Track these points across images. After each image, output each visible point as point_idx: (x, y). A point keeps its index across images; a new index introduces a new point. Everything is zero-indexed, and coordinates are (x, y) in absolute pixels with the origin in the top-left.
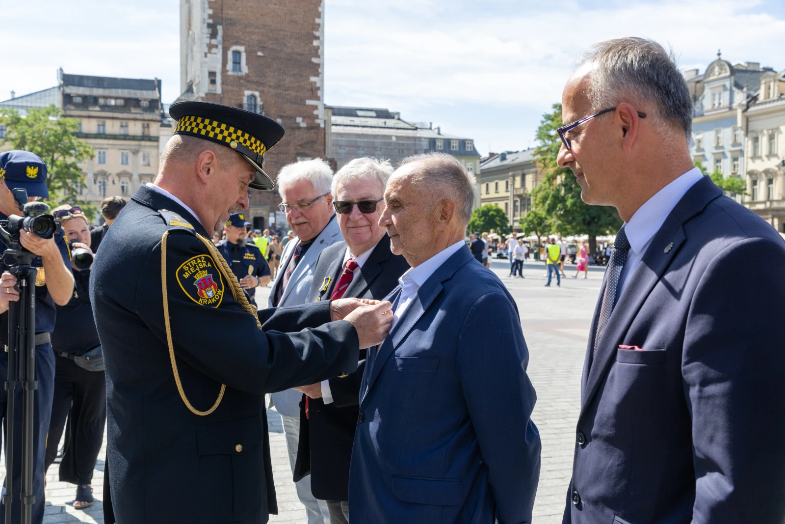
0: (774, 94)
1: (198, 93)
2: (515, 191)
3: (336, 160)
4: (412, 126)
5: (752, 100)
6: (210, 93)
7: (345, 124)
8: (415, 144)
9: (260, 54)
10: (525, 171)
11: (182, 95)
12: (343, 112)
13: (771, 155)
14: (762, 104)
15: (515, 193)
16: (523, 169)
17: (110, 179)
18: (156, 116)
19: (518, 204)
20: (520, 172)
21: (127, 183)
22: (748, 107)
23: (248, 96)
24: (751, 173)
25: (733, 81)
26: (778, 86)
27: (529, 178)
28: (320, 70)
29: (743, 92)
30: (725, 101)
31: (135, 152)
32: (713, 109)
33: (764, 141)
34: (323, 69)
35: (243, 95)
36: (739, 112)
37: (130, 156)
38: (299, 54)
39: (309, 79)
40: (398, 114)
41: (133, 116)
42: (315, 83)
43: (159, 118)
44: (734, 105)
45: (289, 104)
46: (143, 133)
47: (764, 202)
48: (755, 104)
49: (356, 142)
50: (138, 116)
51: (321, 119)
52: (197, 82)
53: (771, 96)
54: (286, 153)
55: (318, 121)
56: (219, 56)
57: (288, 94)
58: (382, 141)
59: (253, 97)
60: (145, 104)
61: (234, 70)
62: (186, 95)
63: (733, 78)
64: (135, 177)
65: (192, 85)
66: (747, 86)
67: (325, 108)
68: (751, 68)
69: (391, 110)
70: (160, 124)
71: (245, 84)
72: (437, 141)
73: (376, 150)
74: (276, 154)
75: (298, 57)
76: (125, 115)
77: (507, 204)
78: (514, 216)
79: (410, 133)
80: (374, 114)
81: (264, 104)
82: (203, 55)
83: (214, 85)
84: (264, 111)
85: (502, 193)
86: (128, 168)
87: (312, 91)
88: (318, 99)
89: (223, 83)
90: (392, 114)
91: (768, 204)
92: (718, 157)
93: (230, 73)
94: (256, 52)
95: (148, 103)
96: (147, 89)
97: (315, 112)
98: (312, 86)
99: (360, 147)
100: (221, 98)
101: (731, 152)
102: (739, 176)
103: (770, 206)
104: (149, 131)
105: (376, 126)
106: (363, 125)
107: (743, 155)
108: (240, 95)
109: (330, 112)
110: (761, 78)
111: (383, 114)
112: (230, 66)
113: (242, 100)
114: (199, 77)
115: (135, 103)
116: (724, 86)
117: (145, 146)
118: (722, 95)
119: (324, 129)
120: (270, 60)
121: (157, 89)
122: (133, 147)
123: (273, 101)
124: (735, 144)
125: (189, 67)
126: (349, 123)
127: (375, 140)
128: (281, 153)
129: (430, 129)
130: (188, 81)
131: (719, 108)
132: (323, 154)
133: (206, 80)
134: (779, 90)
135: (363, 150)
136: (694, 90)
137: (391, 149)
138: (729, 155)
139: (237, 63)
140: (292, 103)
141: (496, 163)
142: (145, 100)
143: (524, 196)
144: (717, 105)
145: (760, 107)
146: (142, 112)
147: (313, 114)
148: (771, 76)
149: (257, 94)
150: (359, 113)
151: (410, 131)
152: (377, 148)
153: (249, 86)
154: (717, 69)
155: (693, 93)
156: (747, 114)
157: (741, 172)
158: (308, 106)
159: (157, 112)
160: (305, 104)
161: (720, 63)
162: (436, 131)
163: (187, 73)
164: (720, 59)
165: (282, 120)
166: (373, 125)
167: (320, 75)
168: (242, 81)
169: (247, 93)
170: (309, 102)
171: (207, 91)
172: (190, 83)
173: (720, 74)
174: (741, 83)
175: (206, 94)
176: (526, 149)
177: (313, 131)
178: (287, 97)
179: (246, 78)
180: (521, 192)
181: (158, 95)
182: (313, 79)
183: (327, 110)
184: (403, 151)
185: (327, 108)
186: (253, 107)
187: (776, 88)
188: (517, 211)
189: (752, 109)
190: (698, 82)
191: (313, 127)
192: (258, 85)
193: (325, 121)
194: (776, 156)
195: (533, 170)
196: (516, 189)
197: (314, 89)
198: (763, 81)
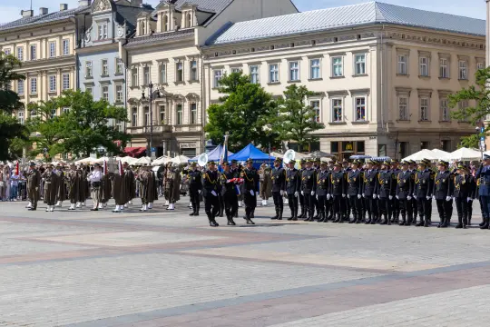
5: (131, 35)
13: (146, 85)
14: (137, 39)
22: (127, 42)
24: (132, 101)
25: (114, 17)
26: (150, 24)
29: (123, 27)
30: (109, 34)
32: (100, 40)
33: (140, 73)
36: (120, 46)
44: (116, 39)
48: (132, 40)
53: (145, 33)
63: (114, 13)
66: (126, 22)
92: (105, 85)
101: (115, 80)
107: (125, 85)
110: (136, 16)
116: (108, 20)
118: (106, 28)
124: (118, 73)
131: (104, 40)
134: (150, 27)
136: (83, 22)
138: (113, 83)
144: (102, 37)
145: (136, 42)
148: (143, 15)
154: (101, 4)
155: (82, 24)
156: (126, 47)
173: (104, 9)
174: (121, 18)
189: (130, 43)
190: (85, 14)
198: (139, 19)
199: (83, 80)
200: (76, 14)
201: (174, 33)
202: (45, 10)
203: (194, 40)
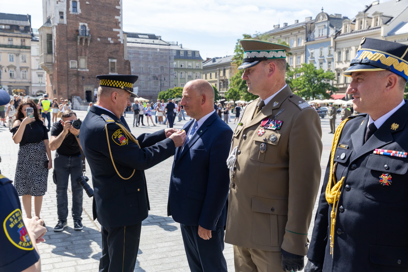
0: (349, 31)
1: (53, 23)
2: (220, 78)
3: (129, 61)
4: (168, 43)
5: (338, 33)
6: (60, 24)
7: (132, 42)
8: (169, 53)
9: (87, 3)
10: (225, 68)
11: (44, 24)
12: (131, 35)
13: (347, 61)
14: (343, 35)
15: (220, 79)
16: (224, 67)
17: (4, 69)
18: (28, 35)
19: (222, 84)
20: (223, 68)
21: (13, 72)
22: (336, 37)
23: (81, 26)
24: (337, 70)
25: (329, 23)
26: (351, 26)
27: (227, 72)
28: (120, 13)
29: (334, 29)
30: (325, 33)
31: (18, 55)
32: (319, 37)
33: (343, 54)
34: (122, 12)
35: (79, 25)
36: (332, 39)
37: (15, 57)
38: (109, 4)
39: (114, 17)
40: (160, 37)
41: (15, 35)
42: (118, 19)
43: (30, 36)
44: (330, 35)
45: (104, 30)
46: (21, 44)
47: (343, 84)
48: (339, 35)
49: (139, 51)
50: (18, 35)
51: (121, 39)
52: (52, 17)
53: (347, 31)
54: (103, 57)
55: (119, 40)
56: (65, 3)
57: (103, 25)
58: (152, 51)
59: (84, 26)
60: (22, 28)
61: (73, 11)
62: (46, 24)
63: (329, 22)
64: (18, 68)
65: (50, 18)
66: (336, 26)
67: (123, 33)
68: (337, 17)
69: (156, 35)
70: (31, 39)
71: (79, 19)
72: (180, 51)
73: (149, 56)
74: (97, 57)
75: (109, 5)
76: (11, 34)
77: (216, 84)
78: (220, 90)
79: (167, 47)
80: (147, 37)
81: (90, 30)
82: (56, 2)
83: (63, 19)
84: (90, 34)
85: (214, 79)
86: (14, 64)
87: (116, 24)
88: (119, 28)
89: (67, 18)
90: (157, 37)
91: (345, 85)
92: (322, 61)
93: (71, 13)
94: (85, 2)
95: (24, 28)
96: (23, 20)
97: (118, 35)
98: (116, 21)
99: (140, 54)
100: (67, 26)
101: (327, 59)
102: (331, 71)
103: (346, 86)
104: (25, 43)
105: (149, 43)
106: (142, 42)
107: (333, 61)
108: (77, 25)
109: (126, 36)
110: (343, 22)
111: (152, 37)
112: (71, 9)
113: (78, 27)
114: (54, 15)
115: (17, 27)
116: (325, 25)
117: (23, 52)
118: (324, 30)
119: (123, 44)
120: (93, 6)
121: (28, 20)
122: (16, 52)
123: (95, 29)
124: (330, 55)
125: (48, 9)
126: (134, 41)
127: (149, 51)
128: (100, 57)
129: (177, 45)
130: (48, 16)
131: (322, 37)
132: (123, 57)
133: (58, 16)
134: (351, 28)
135: (142, 55)
136: (310, 28)
137: (157, 55)
138: (326, 60)
139: (75, 7)
140: (105, 30)
141: (210, 63)
142: (22, 26)
143: (225, 80)
144: (321, 35)
145: (342, 37)
146: (20, 33)
147: (117, 36)
148: (347, 21)
149: (86, 24)
150: (140, 36)
151: (167, 46)
152: (150, 54)
153: (82, 20)
154: (321, 17)
155: (310, 29)
156: (335, 40)
157: (332, 69)
158: (114, 32)
159: (29, 33)
160: (113, 31)
161: (323, 14)
162: (180, 46)
163: (47, 12)
164: (323, 12)
165: (100, 39)
166: (147, 43)
167: (120, 15)
168: (78, 17)
169: (81, 24)
170: (115, 30)
171: (58, 23)
172: (49, 18)
173: (323, 19)
174: (332, 24)
175: (58, 24)
176: (226, 56)
177: (117, 45)
178: (103, 27)
179: (80, 16)
180: (223, 78)
181: (29, 24)
182: (117, 17)
183: (124, 34)
184: (163, 56)
185: (124, 33)
186: (84, 32)
187: (350, 27)
188: (221, 88)
189: (338, 38)
190: (312, 23)
191: (117, 43)
192: (87, 20)
193: (123, 40)
194: (349, 61)
195: (230, 67)
196: (221, 77)
197: (117, 23)
198: (343, 24)
199: (309, 59)
200: (306, 24)
201: (367, 30)
202: (286, 24)
203: (380, 33)
